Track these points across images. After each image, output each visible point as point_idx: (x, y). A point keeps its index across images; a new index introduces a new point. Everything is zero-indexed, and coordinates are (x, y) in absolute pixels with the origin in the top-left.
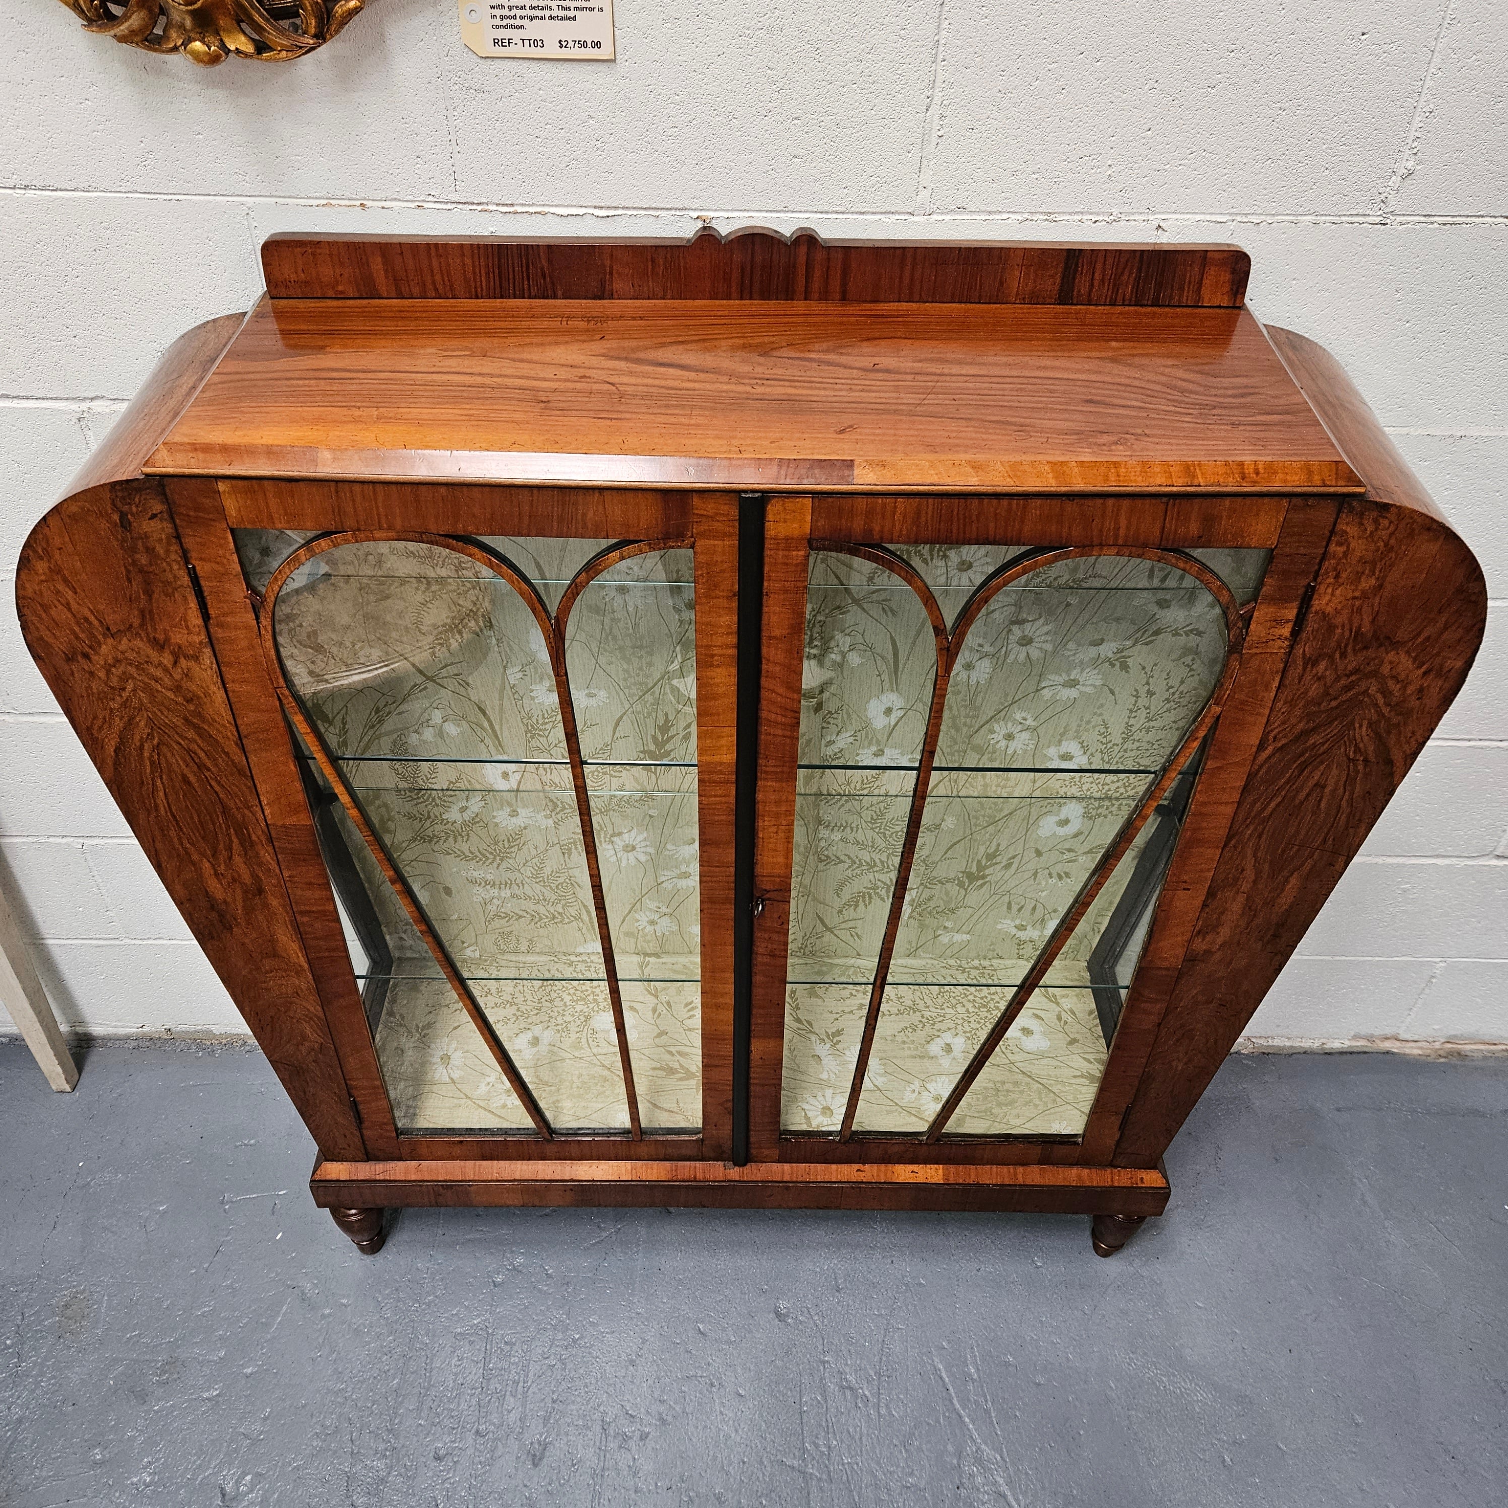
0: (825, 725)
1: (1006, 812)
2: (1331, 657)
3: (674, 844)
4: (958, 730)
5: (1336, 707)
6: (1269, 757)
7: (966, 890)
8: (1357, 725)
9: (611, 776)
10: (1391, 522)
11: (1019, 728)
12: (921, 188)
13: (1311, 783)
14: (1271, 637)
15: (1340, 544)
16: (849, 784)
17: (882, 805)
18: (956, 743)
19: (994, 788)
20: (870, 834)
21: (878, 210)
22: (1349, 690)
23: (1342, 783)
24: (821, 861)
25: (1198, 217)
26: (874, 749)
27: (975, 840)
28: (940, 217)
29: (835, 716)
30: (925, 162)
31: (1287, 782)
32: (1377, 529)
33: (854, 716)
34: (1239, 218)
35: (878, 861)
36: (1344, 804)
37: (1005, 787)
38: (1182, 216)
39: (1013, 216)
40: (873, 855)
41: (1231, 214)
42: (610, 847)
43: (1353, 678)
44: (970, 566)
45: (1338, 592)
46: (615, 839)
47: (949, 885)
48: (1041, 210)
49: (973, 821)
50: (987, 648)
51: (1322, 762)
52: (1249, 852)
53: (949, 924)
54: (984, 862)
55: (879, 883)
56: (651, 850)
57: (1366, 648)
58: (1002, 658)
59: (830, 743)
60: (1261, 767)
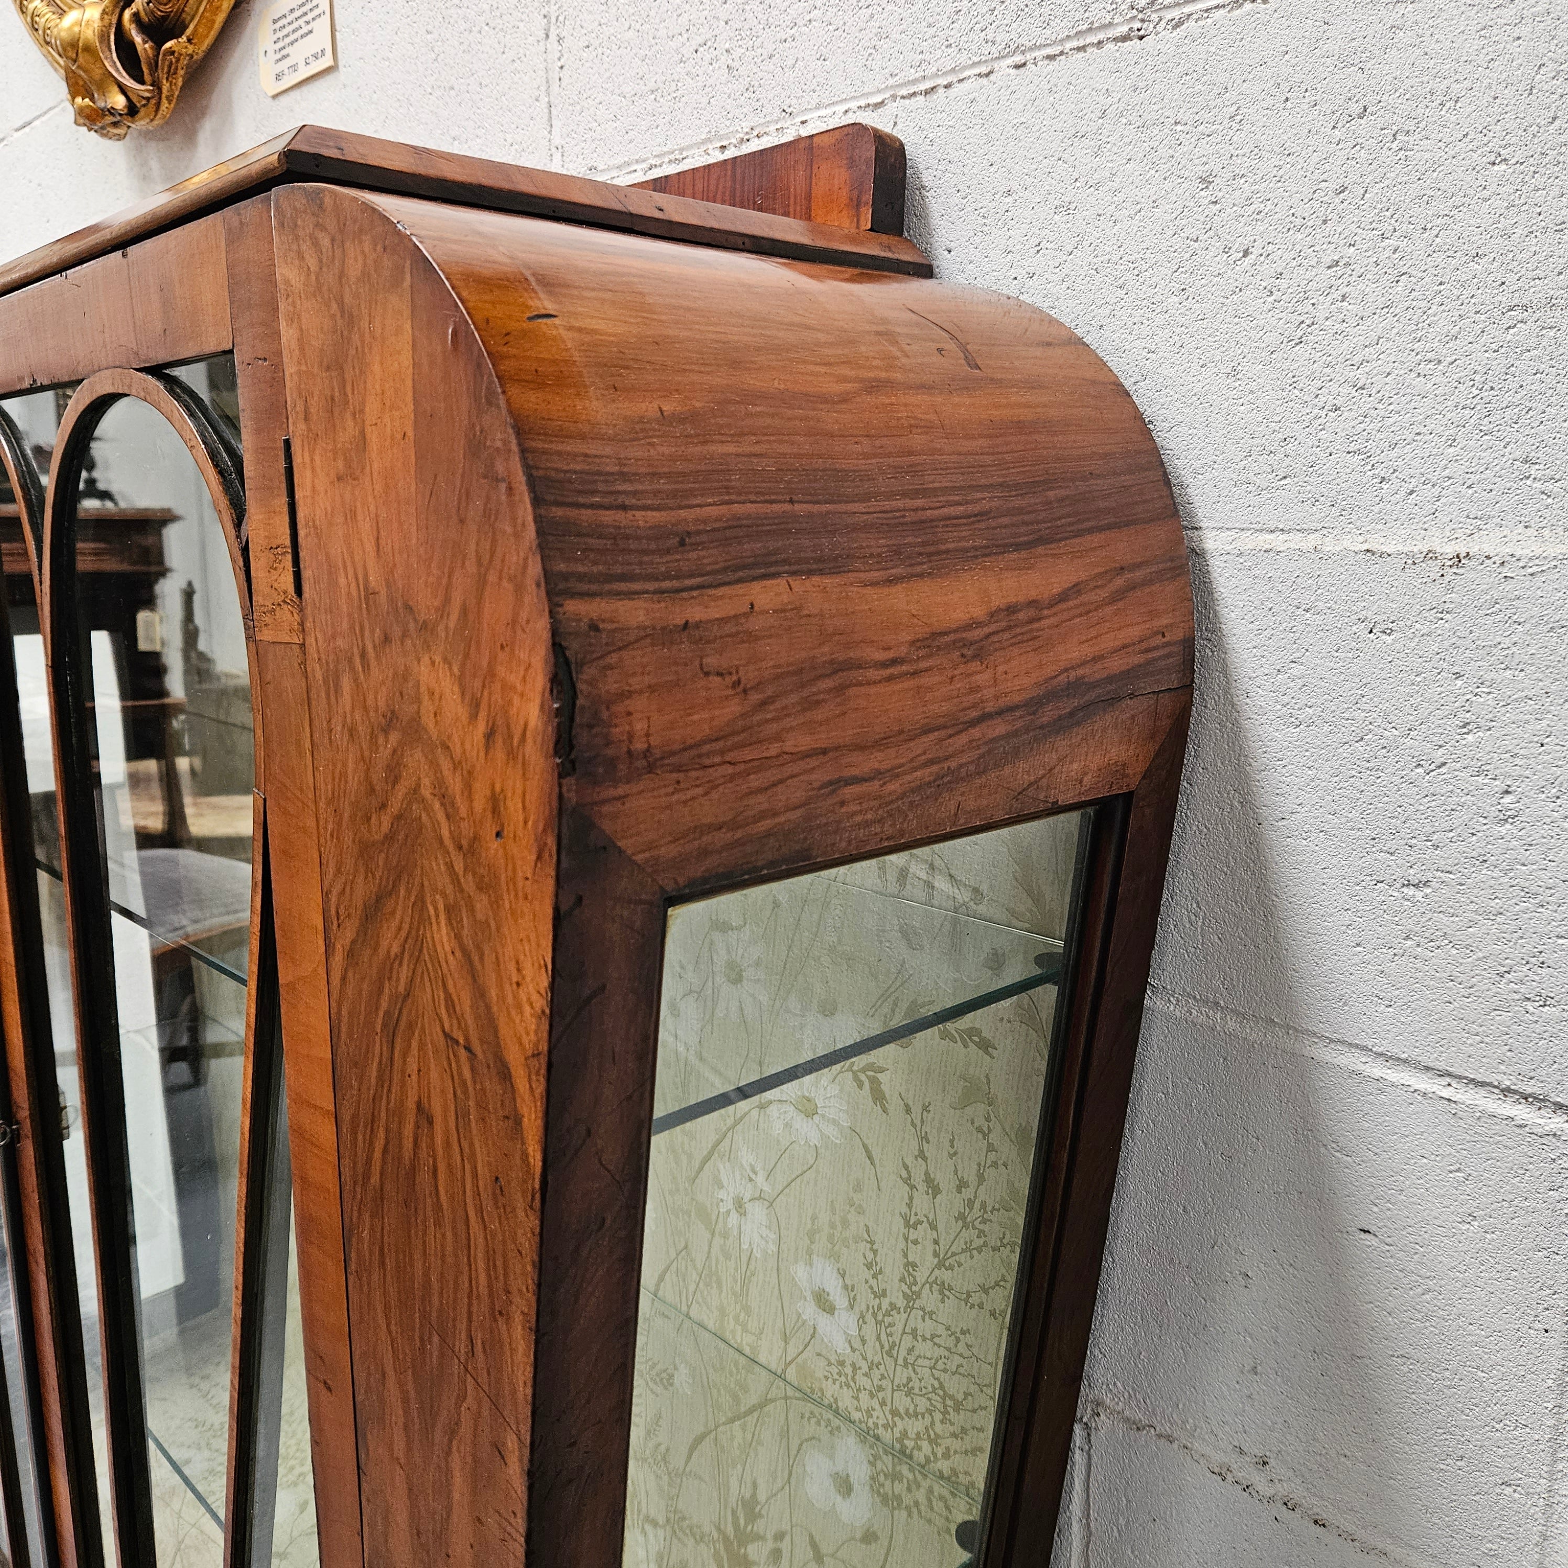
14: (276, 597)
15: (290, 319)
23: (452, 1122)
31: (380, 1080)
32: (321, 264)
36: (471, 1209)
45: (317, 460)
47: (703, 1549)
51: (411, 1027)
52: (380, 1312)
54: (742, 1522)
60: (340, 1005)
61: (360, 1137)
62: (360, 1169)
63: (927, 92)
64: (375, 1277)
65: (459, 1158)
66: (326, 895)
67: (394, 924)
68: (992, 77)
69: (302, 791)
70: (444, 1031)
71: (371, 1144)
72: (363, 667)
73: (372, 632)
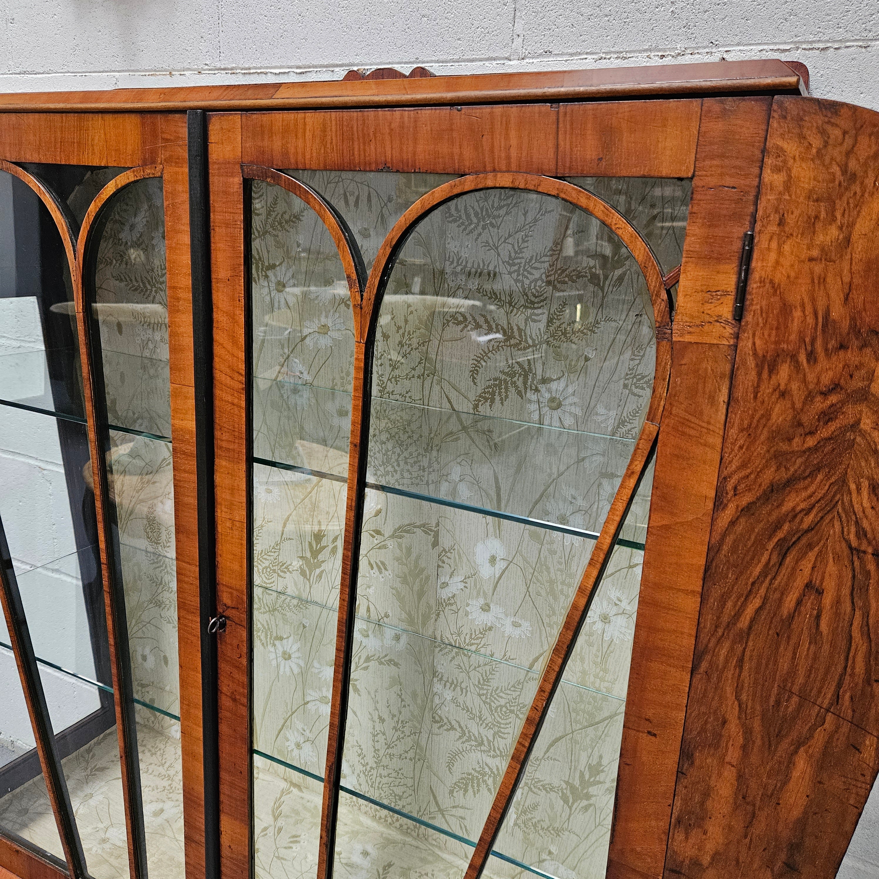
0: (440, 563)
1: (606, 714)
2: (794, 357)
3: (319, 662)
4: (555, 598)
5: (815, 449)
6: (733, 523)
7: (570, 808)
8: (853, 487)
9: (279, 575)
10: (845, 133)
11: (615, 610)
12: (515, 36)
13: (800, 582)
14: (707, 318)
15: (777, 170)
16: (459, 635)
17: (487, 668)
18: (554, 613)
19: (592, 679)
20: (477, 701)
21: (483, 56)
22: (830, 420)
23: (846, 591)
24: (437, 722)
25: (761, 47)
26: (482, 601)
27: (577, 742)
28: (531, 61)
29: (448, 554)
30: (518, 14)
31: (764, 574)
32: (826, 144)
33: (465, 559)
34: (804, 46)
35: (485, 739)
36: (856, 633)
37: (602, 680)
38: (745, 48)
39: (589, 57)
40: (481, 730)
41: (795, 42)
42: (272, 649)
43: (833, 399)
44: (559, 405)
45: (787, 248)
46: (277, 643)
47: (553, 795)
48: (613, 50)
49: (573, 715)
50: (580, 502)
51: (810, 546)
52: (729, 690)
53: (553, 849)
54: (587, 777)
55: (487, 769)
56: (302, 664)
57: (842, 347)
58: (594, 514)
59: (445, 585)
60: (724, 536)
61: (729, 604)
62: (725, 619)
63: (823, 49)
64: (729, 674)
65: (849, 609)
66: (723, 480)
67: (804, 494)
68: (868, 49)
69: (709, 423)
70: (850, 547)
71: (744, 605)
72: (808, 361)
73: (825, 343)
